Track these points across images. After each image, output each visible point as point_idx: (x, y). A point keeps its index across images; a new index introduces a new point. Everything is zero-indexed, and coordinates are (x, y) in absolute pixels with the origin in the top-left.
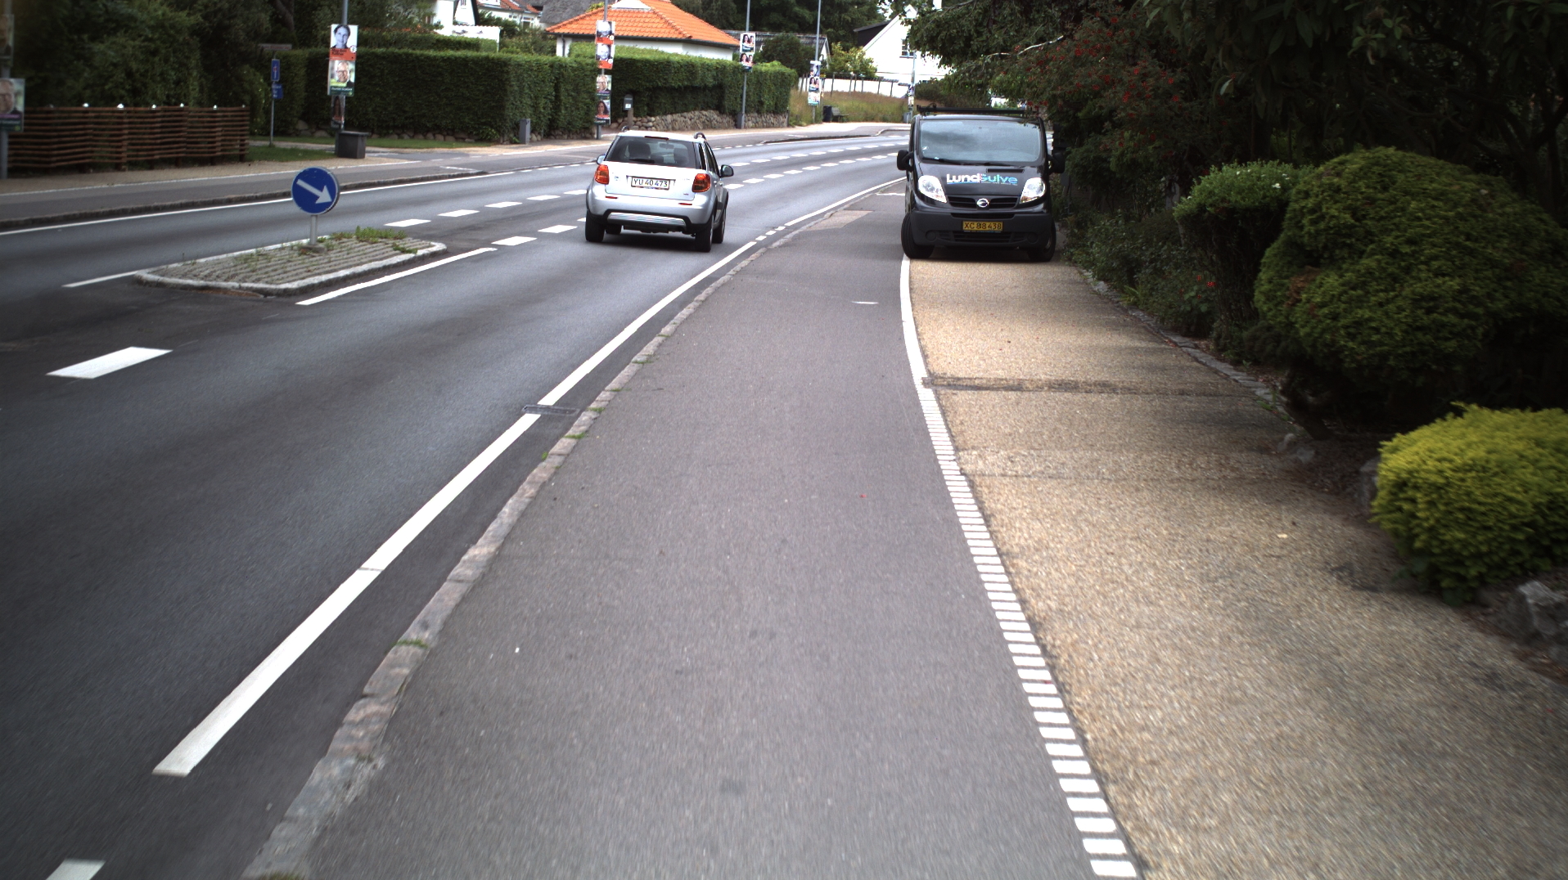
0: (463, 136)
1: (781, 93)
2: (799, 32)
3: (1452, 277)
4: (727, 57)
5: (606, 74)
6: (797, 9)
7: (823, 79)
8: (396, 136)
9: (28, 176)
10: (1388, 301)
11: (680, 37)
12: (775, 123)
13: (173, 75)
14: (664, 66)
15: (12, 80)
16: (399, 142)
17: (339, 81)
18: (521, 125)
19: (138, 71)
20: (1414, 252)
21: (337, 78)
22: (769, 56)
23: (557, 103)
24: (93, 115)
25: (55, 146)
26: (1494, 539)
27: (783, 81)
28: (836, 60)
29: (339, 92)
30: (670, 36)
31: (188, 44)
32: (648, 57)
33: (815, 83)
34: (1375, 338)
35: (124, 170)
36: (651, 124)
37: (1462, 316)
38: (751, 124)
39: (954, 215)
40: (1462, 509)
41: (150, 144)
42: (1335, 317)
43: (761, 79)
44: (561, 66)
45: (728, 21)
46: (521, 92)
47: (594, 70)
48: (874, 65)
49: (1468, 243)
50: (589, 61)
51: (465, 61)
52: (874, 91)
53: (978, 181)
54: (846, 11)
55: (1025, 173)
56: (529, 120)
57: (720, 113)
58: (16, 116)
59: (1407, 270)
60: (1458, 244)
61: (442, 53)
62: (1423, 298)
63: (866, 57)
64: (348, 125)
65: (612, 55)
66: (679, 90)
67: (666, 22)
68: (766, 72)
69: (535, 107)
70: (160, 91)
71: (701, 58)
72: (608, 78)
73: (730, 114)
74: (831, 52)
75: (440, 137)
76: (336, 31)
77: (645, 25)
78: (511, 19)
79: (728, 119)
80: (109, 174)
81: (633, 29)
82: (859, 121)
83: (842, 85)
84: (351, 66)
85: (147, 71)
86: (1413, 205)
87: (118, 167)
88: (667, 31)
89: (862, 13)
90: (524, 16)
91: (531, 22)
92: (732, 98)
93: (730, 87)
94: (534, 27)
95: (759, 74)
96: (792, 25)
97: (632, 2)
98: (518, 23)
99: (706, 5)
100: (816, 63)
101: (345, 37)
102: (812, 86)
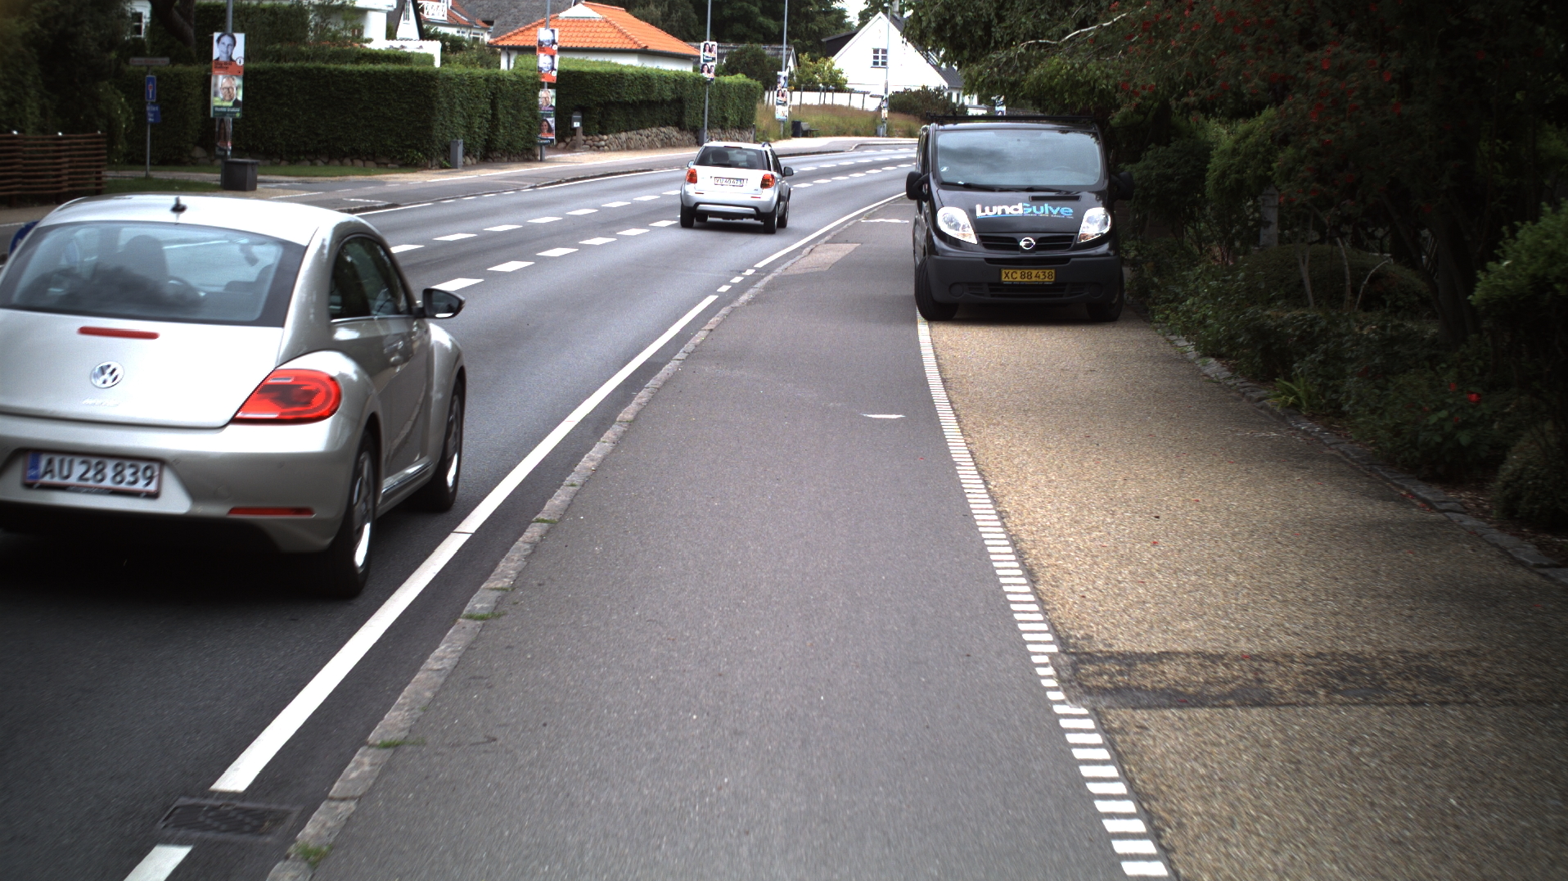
0: (385, 161)
1: (746, 107)
2: (764, 43)
4: (688, 69)
5: (549, 88)
6: (761, 19)
7: (791, 92)
8: (308, 163)
11: (635, 47)
14: (617, 79)
17: (223, 100)
18: (452, 147)
21: (221, 96)
22: (734, 68)
23: (494, 122)
27: (748, 94)
28: (803, 72)
29: (224, 114)
30: (623, 47)
31: (22, 56)
32: (599, 69)
33: (783, 95)
36: (603, 143)
39: (988, 260)
43: (724, 92)
44: (498, 80)
45: (689, 33)
46: (451, 110)
47: (536, 84)
48: (844, 76)
50: (531, 74)
52: (845, 103)
53: (1020, 212)
54: (813, 20)
55: (1082, 200)
56: (461, 141)
57: (680, 129)
61: (362, 67)
63: (835, 68)
64: (235, 152)
66: (633, 105)
67: (620, 31)
68: (730, 85)
69: (469, 127)
71: (658, 70)
72: (552, 93)
73: (691, 130)
74: (798, 63)
75: (359, 163)
76: (219, 40)
77: (597, 35)
78: (457, 35)
79: (689, 136)
81: (583, 39)
82: (831, 136)
83: (811, 98)
84: (238, 82)
88: (621, 41)
89: (830, 22)
90: (473, 31)
91: (481, 37)
92: (693, 114)
93: (691, 101)
94: (485, 43)
95: (722, 87)
96: (756, 36)
97: (580, 9)
98: (466, 38)
99: (666, 16)
100: (783, 76)
101: (230, 48)
102: (779, 100)
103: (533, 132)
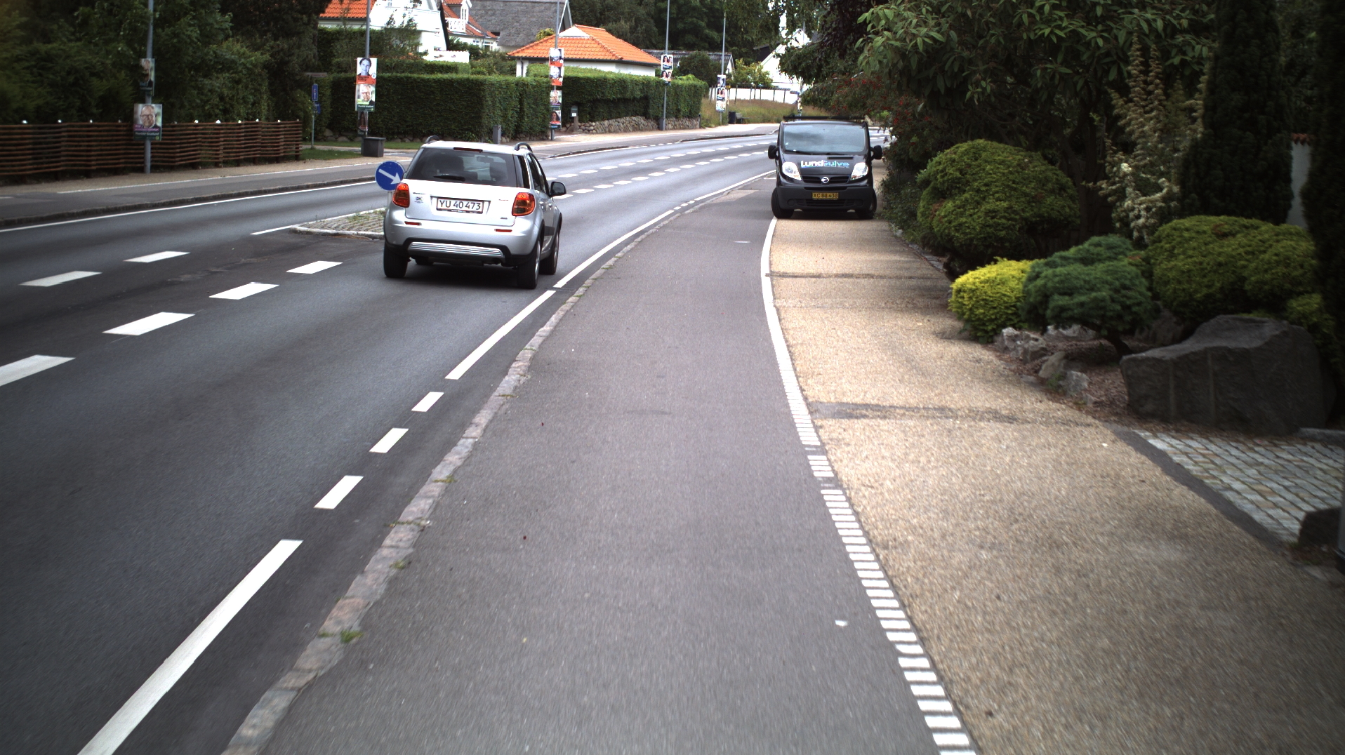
1: (694, 102)
2: (709, 51)
3: (1004, 201)
4: (651, 74)
5: (557, 89)
6: (707, 31)
8: (400, 140)
9: (161, 172)
10: (974, 214)
11: (613, 58)
12: (690, 125)
13: (251, 99)
14: (601, 82)
15: (153, 105)
16: (402, 145)
17: (364, 100)
18: (494, 130)
19: (228, 96)
20: (987, 190)
21: (362, 98)
22: (685, 71)
23: (521, 113)
24: (201, 128)
25: (178, 150)
26: (998, 313)
27: (696, 91)
28: (739, 73)
29: (364, 109)
30: (605, 58)
31: (260, 75)
32: (589, 75)
33: (722, 93)
34: (967, 231)
35: (221, 167)
36: (592, 128)
37: (1008, 220)
38: (670, 126)
39: (806, 188)
40: (983, 300)
41: (237, 148)
42: (950, 222)
43: (678, 91)
44: (524, 84)
45: (651, 42)
46: (494, 105)
47: (548, 87)
48: (770, 77)
49: (1014, 185)
50: (545, 80)
51: (451, 81)
52: (770, 99)
53: (822, 165)
54: (748, 32)
55: (854, 159)
56: (500, 126)
57: (646, 118)
58: (156, 130)
59: (984, 199)
60: (1008, 186)
61: (433, 76)
62: (990, 211)
63: (763, 70)
64: (371, 133)
65: (562, 75)
66: (613, 101)
67: (603, 47)
68: (682, 85)
69: (504, 117)
70: (242, 111)
71: (630, 75)
72: (559, 93)
73: (654, 119)
74: (735, 67)
76: (361, 63)
77: (586, 49)
78: (475, 44)
79: (652, 123)
80: (213, 170)
81: (577, 53)
82: (758, 123)
83: (744, 94)
84: (373, 89)
85: (233, 96)
86: (988, 167)
87: (216, 165)
88: (603, 53)
90: (485, 41)
91: (491, 45)
92: (656, 107)
93: (654, 98)
94: (493, 50)
95: (676, 87)
96: (703, 45)
97: (575, 31)
98: (480, 46)
99: (633, 30)
100: (722, 76)
101: (367, 67)
102: (719, 95)
103: (546, 120)
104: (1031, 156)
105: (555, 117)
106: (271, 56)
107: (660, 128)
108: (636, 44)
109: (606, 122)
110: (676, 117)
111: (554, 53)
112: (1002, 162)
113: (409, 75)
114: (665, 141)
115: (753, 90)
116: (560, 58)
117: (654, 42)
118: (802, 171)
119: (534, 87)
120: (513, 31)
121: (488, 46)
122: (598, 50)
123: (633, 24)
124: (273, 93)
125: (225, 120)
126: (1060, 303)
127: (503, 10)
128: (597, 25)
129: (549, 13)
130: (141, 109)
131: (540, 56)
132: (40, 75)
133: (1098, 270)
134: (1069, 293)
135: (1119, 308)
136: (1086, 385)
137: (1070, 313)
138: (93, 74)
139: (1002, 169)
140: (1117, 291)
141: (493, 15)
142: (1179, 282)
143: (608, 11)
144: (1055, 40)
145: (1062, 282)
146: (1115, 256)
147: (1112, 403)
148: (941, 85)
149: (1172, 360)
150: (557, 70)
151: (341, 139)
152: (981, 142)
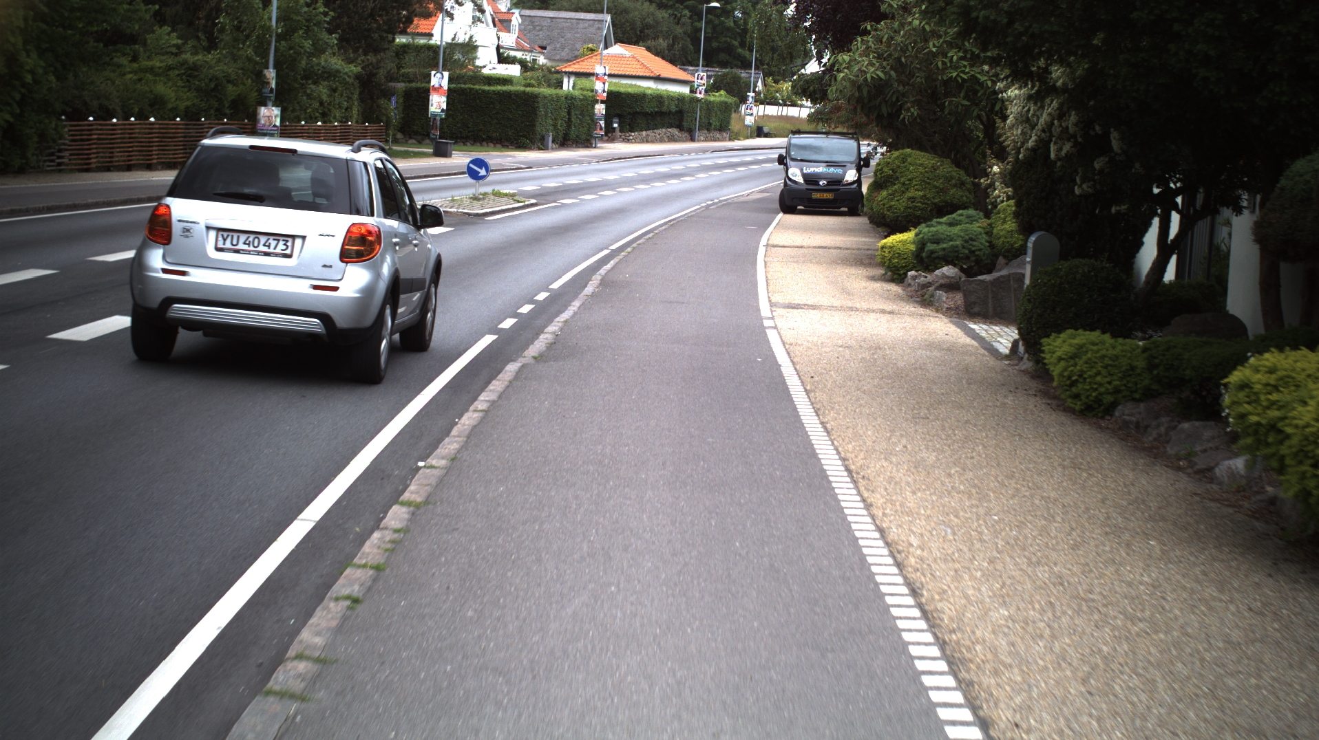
0: (507, 144)
1: (725, 117)
2: (741, 69)
3: (921, 191)
4: (685, 90)
5: (601, 102)
6: (740, 50)
7: (757, 106)
10: (900, 199)
11: (652, 75)
12: (720, 137)
13: (345, 105)
14: (640, 98)
15: (274, 108)
17: (436, 108)
18: (546, 137)
19: (326, 101)
20: (910, 184)
21: (435, 106)
22: (717, 87)
23: (569, 123)
24: (307, 128)
26: (905, 261)
27: (727, 108)
28: (768, 91)
29: (436, 115)
30: (645, 74)
31: (353, 85)
32: (630, 90)
33: (751, 109)
34: (893, 211)
36: (631, 138)
38: (702, 138)
39: (807, 189)
43: (710, 106)
44: (572, 98)
45: (687, 59)
46: (546, 115)
47: (594, 101)
49: (928, 181)
50: (591, 94)
51: (509, 94)
52: (797, 115)
53: (821, 171)
55: (847, 167)
56: (551, 134)
57: (680, 130)
58: (275, 128)
62: (911, 198)
64: (442, 137)
65: (606, 90)
66: (651, 114)
67: (642, 63)
68: (714, 101)
69: (555, 125)
70: (338, 114)
72: (603, 106)
73: (688, 131)
74: (765, 85)
76: (435, 75)
77: (627, 66)
78: (524, 57)
79: (686, 135)
83: (772, 110)
84: (444, 99)
86: (912, 168)
88: (643, 70)
90: (534, 54)
91: (538, 59)
92: (689, 120)
93: (688, 112)
94: (541, 63)
95: (708, 103)
96: (735, 62)
97: (617, 49)
98: (528, 59)
99: (671, 47)
100: (751, 94)
101: (439, 79)
102: (748, 111)
104: (942, 161)
105: (599, 127)
106: (362, 68)
107: (692, 140)
108: (673, 62)
109: (644, 133)
110: (708, 130)
111: (599, 70)
112: (921, 165)
113: (472, 86)
114: (697, 151)
115: (781, 107)
116: (605, 74)
117: (690, 59)
118: (804, 176)
119: (581, 100)
120: (558, 46)
121: (536, 60)
122: (638, 67)
123: (671, 41)
124: (362, 100)
125: (323, 122)
126: (931, 248)
127: (550, 26)
128: (636, 43)
129: (593, 30)
130: (263, 111)
131: (585, 71)
132: (188, 81)
133: (956, 230)
134: (937, 242)
135: (967, 252)
136: (944, 299)
137: (936, 254)
138: (229, 82)
139: (921, 170)
140: (966, 241)
141: (541, 30)
142: (1006, 238)
143: (648, 29)
144: (960, 81)
145: (933, 235)
146: (971, 220)
147: (957, 308)
148: (884, 110)
149: (990, 281)
150: (602, 85)
151: (411, 141)
152: (908, 150)
